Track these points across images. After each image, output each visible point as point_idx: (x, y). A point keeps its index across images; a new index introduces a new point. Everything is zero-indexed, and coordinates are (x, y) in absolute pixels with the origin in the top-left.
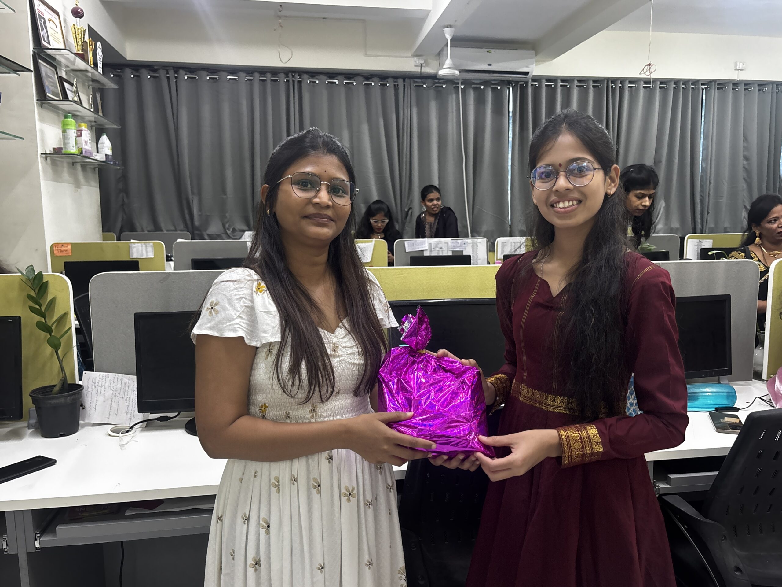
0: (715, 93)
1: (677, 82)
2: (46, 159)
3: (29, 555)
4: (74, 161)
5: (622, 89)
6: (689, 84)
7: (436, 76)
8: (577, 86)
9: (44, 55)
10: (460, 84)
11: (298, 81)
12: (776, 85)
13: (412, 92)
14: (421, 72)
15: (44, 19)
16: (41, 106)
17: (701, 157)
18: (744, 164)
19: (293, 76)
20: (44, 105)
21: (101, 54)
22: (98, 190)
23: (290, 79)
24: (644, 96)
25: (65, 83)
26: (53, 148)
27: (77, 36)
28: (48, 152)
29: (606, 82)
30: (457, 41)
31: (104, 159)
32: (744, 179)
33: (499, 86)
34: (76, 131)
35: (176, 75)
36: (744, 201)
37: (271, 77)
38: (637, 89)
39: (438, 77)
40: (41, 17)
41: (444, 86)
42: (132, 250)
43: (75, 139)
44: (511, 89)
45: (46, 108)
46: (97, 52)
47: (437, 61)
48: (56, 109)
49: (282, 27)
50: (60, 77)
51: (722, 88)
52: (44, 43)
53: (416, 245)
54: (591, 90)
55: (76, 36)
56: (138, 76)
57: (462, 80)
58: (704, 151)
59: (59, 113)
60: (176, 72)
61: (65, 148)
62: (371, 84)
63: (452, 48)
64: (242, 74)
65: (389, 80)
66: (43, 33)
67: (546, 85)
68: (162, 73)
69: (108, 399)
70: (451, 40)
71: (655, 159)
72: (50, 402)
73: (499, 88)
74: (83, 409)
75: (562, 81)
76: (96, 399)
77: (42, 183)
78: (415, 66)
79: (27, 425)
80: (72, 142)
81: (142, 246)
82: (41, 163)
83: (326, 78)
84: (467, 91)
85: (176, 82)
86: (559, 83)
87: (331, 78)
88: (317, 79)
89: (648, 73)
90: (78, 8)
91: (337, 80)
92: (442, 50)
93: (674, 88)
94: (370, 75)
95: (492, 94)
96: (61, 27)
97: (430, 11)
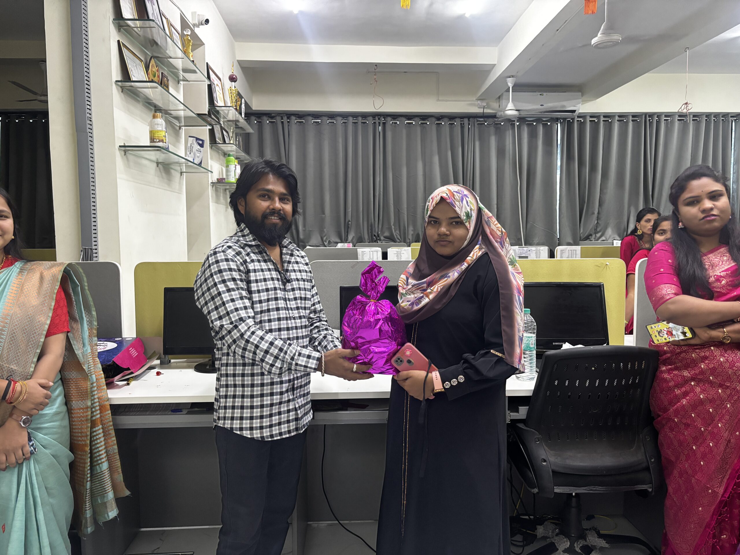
1: (708, 115)
2: (213, 187)
5: (658, 122)
6: (719, 117)
7: (496, 116)
9: (214, 111)
13: (475, 128)
14: (483, 112)
15: (215, 85)
16: (212, 148)
17: (732, 180)
19: (379, 119)
21: (244, 107)
23: (377, 121)
24: (679, 127)
25: (224, 131)
26: (217, 179)
28: (214, 182)
29: (644, 117)
33: (549, 122)
34: (235, 166)
37: (362, 120)
38: (672, 122)
40: (213, 83)
41: (502, 124)
44: (559, 125)
46: (242, 106)
49: (376, 81)
50: (221, 126)
52: (215, 102)
54: (631, 124)
55: (231, 96)
56: (260, 122)
57: (518, 118)
58: (734, 174)
59: (221, 152)
60: (288, 118)
61: (227, 178)
62: (442, 123)
63: (514, 93)
64: (339, 119)
65: (457, 120)
66: (215, 95)
67: (590, 121)
68: (278, 119)
73: (549, 124)
75: (604, 117)
77: (211, 204)
78: (479, 108)
80: (232, 174)
82: (211, 189)
83: (405, 119)
84: (522, 127)
85: (288, 125)
86: (602, 119)
87: (409, 119)
88: (398, 120)
89: (685, 111)
90: (233, 75)
91: (414, 121)
92: (502, 94)
93: (706, 120)
94: (441, 116)
95: (543, 129)
96: (222, 89)
97: (496, 64)
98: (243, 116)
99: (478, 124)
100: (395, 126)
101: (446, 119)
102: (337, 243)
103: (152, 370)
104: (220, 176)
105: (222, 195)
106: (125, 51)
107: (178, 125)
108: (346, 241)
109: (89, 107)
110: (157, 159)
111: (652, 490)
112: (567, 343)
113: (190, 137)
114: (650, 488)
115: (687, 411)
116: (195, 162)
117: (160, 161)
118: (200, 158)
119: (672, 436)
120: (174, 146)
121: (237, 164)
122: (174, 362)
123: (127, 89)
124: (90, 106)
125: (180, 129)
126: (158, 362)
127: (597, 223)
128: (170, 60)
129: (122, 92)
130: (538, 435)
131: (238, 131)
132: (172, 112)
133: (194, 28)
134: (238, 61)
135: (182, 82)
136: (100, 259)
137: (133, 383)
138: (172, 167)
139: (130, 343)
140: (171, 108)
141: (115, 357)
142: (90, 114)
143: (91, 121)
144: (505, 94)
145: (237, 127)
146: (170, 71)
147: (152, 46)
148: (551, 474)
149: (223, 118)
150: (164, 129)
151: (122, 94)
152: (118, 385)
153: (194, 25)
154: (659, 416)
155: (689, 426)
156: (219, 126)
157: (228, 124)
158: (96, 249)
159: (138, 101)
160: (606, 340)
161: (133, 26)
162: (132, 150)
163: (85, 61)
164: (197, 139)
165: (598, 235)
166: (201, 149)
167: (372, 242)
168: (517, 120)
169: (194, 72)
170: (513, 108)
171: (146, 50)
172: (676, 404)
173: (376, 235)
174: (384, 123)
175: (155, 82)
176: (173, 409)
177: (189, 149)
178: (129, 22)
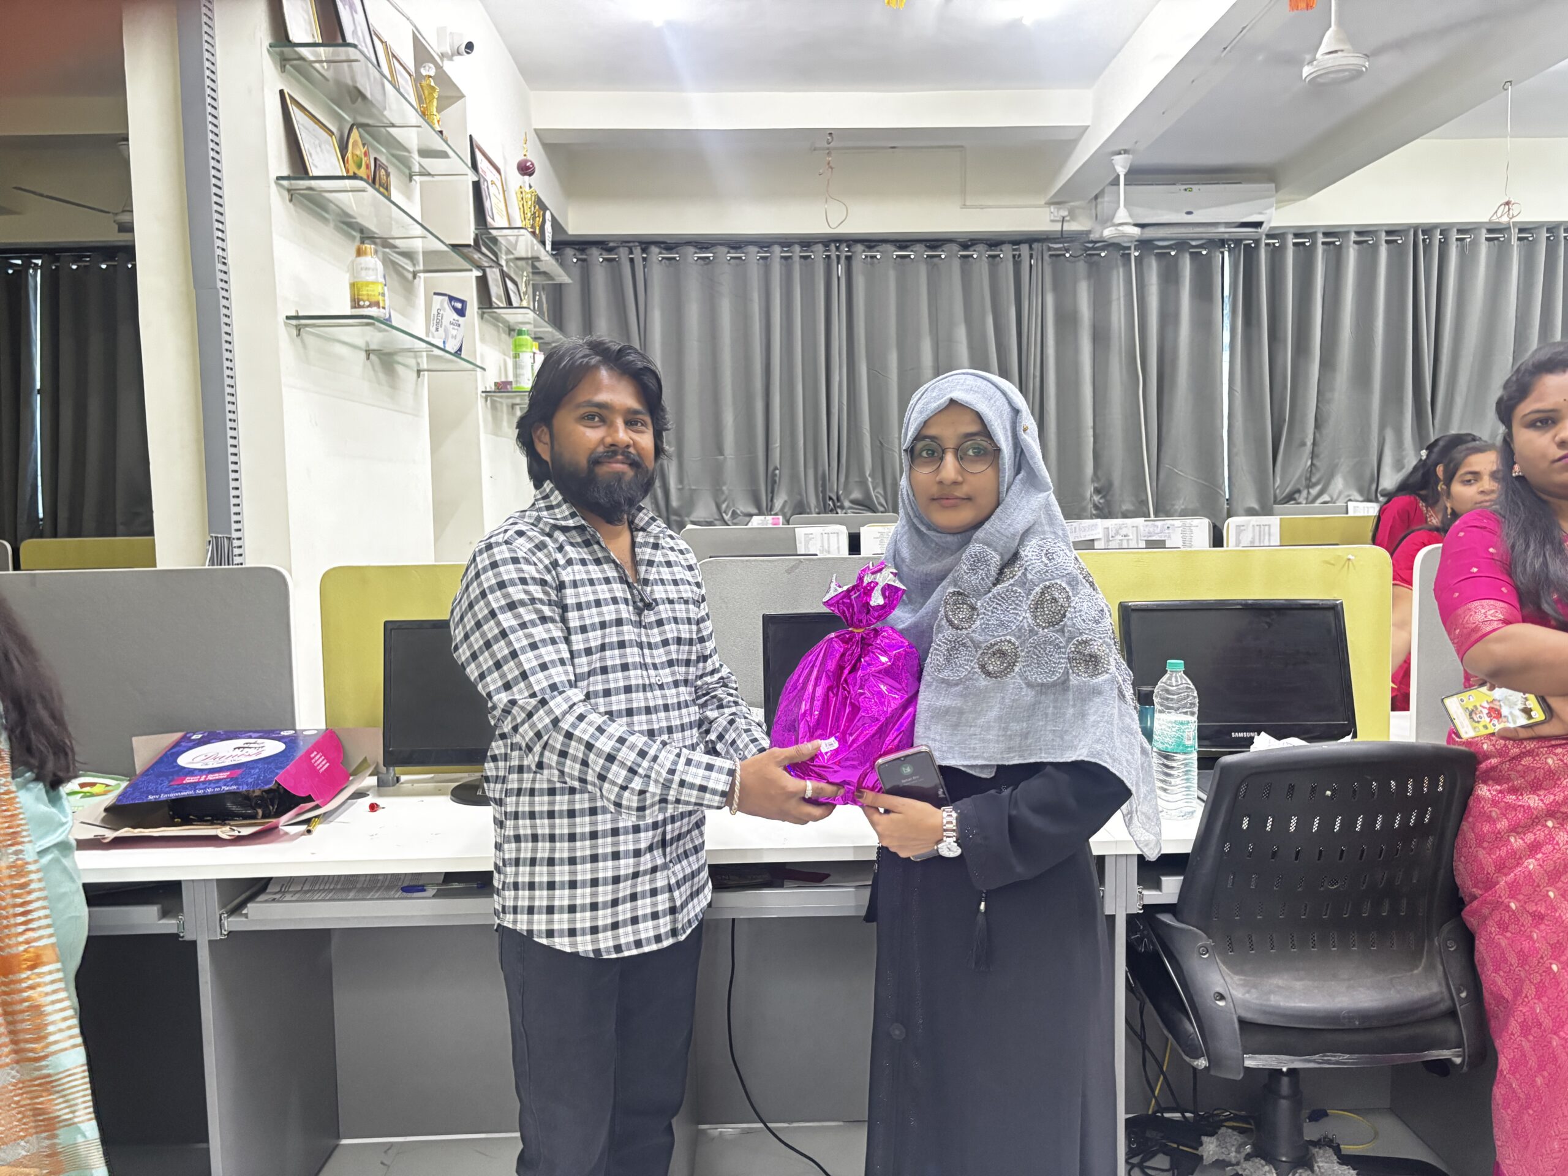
1: (1552, 228)
2: (486, 400)
4: (514, 402)
5: (1444, 245)
7: (1089, 237)
8: (1355, 242)
9: (486, 237)
10: (1133, 248)
11: (846, 256)
13: (1045, 265)
14: (1062, 231)
15: (486, 180)
16: (482, 318)
19: (837, 248)
21: (550, 229)
23: (833, 254)
24: (1489, 254)
25: (508, 280)
26: (496, 384)
27: (525, 206)
28: (489, 389)
29: (1412, 233)
30: (1138, 175)
33: (1204, 249)
34: (532, 355)
35: (645, 255)
37: (800, 252)
38: (1475, 243)
39: (1092, 239)
40: (484, 178)
41: (1103, 255)
44: (1226, 254)
45: (487, 321)
46: (546, 227)
47: (1091, 210)
49: (831, 168)
50: (502, 270)
52: (489, 219)
53: (1081, 531)
56: (584, 260)
57: (1137, 241)
59: (500, 326)
60: (644, 250)
61: (517, 382)
62: (972, 256)
63: (1128, 187)
64: (753, 249)
65: (1004, 247)
66: (487, 204)
67: (1295, 244)
68: (623, 252)
73: (1204, 253)
75: (1326, 234)
77: (482, 436)
78: (1052, 221)
80: (527, 372)
82: (482, 406)
83: (893, 248)
84: (1145, 261)
85: (644, 266)
86: (1321, 239)
87: (901, 248)
88: (877, 251)
89: (1505, 219)
90: (527, 161)
91: (912, 251)
92: (1104, 190)
93: (1548, 238)
94: (971, 240)
95: (1192, 263)
96: (504, 191)
97: (1087, 127)
98: (549, 247)
99: (1051, 256)
100: (872, 264)
101: (981, 247)
102: (751, 515)
103: (360, 800)
104: (500, 376)
105: (505, 417)
106: (296, 114)
107: (411, 269)
108: (770, 511)
109: (220, 234)
110: (367, 344)
111: (1463, 1061)
112: (1263, 734)
113: (435, 294)
114: (1458, 1056)
115: (1538, 886)
116: (448, 348)
117: (372, 347)
118: (459, 339)
119: (1504, 943)
120: (403, 314)
121: (537, 351)
122: (407, 782)
123: (302, 195)
124: (223, 232)
125: (414, 277)
126: (373, 781)
127: (1312, 464)
128: (391, 130)
129: (291, 200)
130: (1205, 941)
131: (539, 280)
132: (397, 242)
133: (442, 61)
134: (536, 130)
135: (417, 178)
136: (247, 560)
137: (319, 829)
138: (399, 358)
139: (313, 741)
140: (395, 234)
141: (281, 772)
142: (223, 250)
143: (224, 264)
144: (1110, 189)
145: (536, 272)
146: (393, 155)
147: (354, 102)
148: (1237, 1025)
149: (506, 254)
150: (382, 280)
151: (291, 205)
152: (286, 834)
153: (443, 56)
154: (1475, 898)
155: (1542, 919)
156: (497, 271)
157: (517, 266)
158: (239, 539)
159: (325, 220)
160: (1350, 728)
161: (312, 58)
162: (314, 326)
163: (211, 136)
164: (452, 299)
165: (1314, 491)
166: (461, 320)
167: (825, 512)
168: (1136, 246)
169: (444, 155)
170: (1129, 220)
171: (340, 111)
172: (1511, 869)
173: (835, 498)
174: (848, 258)
175: (361, 179)
176: (405, 884)
177: (434, 321)
178: (305, 52)
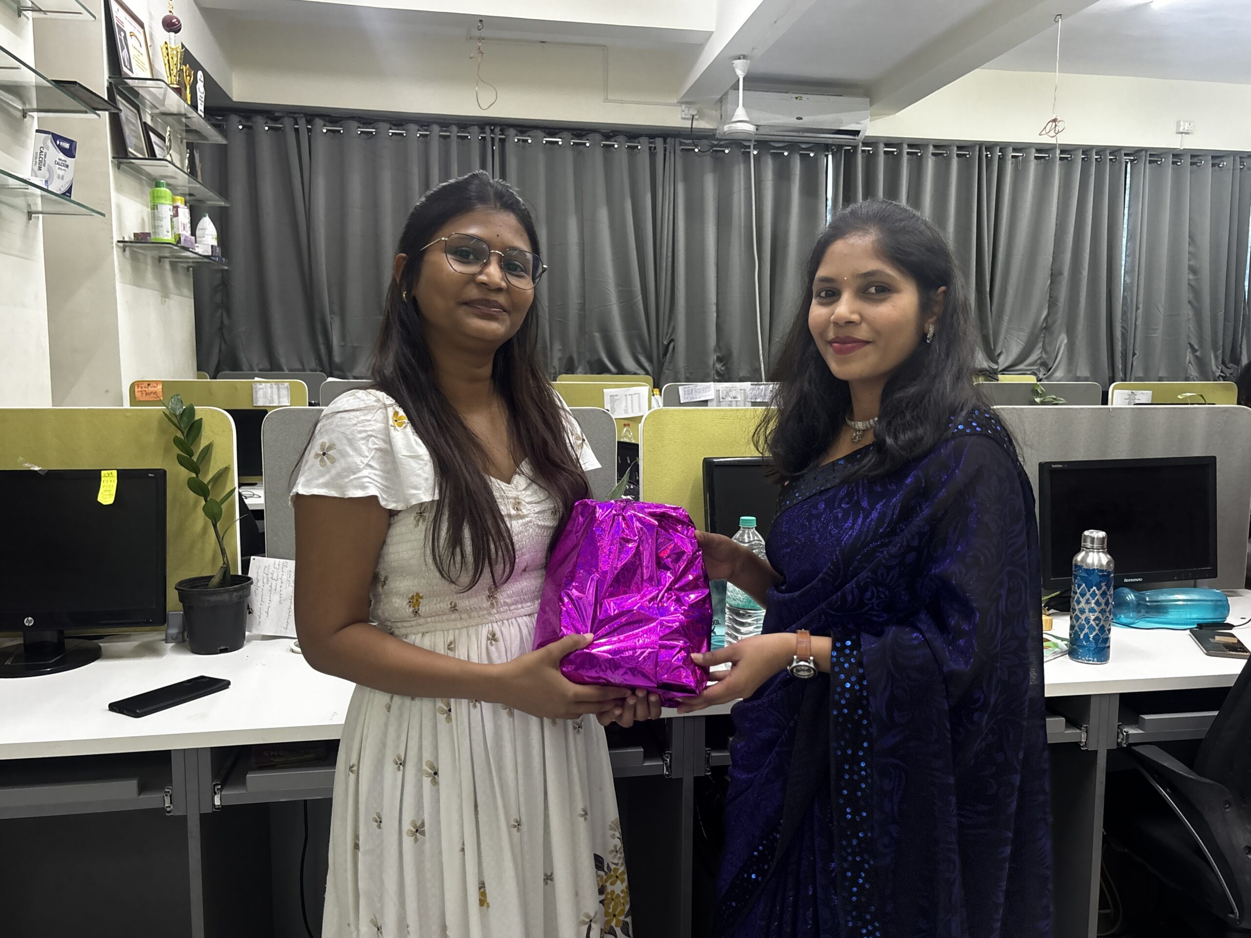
0: (1146, 169)
1: (1087, 150)
2: (124, 251)
3: (204, 817)
4: (162, 255)
5: (1002, 159)
6: (1106, 154)
7: (714, 135)
8: (933, 154)
9: (123, 88)
10: (752, 147)
11: (500, 139)
12: (1240, 158)
13: (678, 158)
14: (692, 128)
15: (125, 32)
16: (119, 168)
17: (1123, 268)
18: (1189, 280)
19: (492, 131)
20: (122, 166)
21: (202, 90)
22: (193, 300)
23: (488, 135)
24: (1036, 170)
25: (151, 134)
26: (134, 234)
27: (171, 59)
28: (126, 239)
29: (977, 149)
30: (754, 82)
31: (210, 254)
32: (1190, 302)
33: (813, 151)
34: (171, 207)
35: (309, 127)
36: (1189, 337)
37: (458, 132)
38: (1026, 160)
39: (718, 136)
40: (121, 30)
41: (727, 151)
42: (256, 394)
43: (171, 219)
44: (830, 157)
45: (125, 171)
46: (197, 87)
47: (716, 111)
48: (138, 172)
49: (482, 53)
50: (145, 123)
51: (1156, 161)
52: (125, 69)
53: (696, 392)
54: (955, 162)
55: (168, 60)
56: (250, 128)
57: (755, 141)
58: (1128, 258)
59: (142, 179)
60: (309, 122)
61: (155, 233)
62: (613, 145)
63: (745, 92)
64: (413, 127)
65: (642, 140)
66: (123, 54)
67: (885, 152)
68: (288, 122)
69: (285, 600)
70: (744, 79)
71: (1052, 270)
72: (209, 598)
73: (812, 155)
74: (250, 613)
75: (910, 146)
76: (268, 598)
77: (119, 286)
78: (683, 118)
79: (164, 637)
80: (166, 223)
81: (272, 388)
82: (118, 256)
83: (544, 135)
84: (763, 159)
85: (309, 137)
87: (551, 135)
88: (529, 136)
90: (173, 17)
91: (560, 138)
92: (726, 93)
93: (1083, 159)
94: (613, 131)
95: (801, 164)
96: (146, 44)
97: (713, 32)
99: (682, 149)
100: (524, 147)
101: (621, 138)
107: (20, 108)
113: (37, 131)
116: (50, 189)
118: (68, 180)
121: (181, 205)
125: (24, 116)
135: (27, 14)
138: (5, 198)
144: (732, 92)
149: (151, 108)
156: (136, 122)
157: (163, 121)
166: (69, 161)
168: (754, 145)
170: (746, 118)
